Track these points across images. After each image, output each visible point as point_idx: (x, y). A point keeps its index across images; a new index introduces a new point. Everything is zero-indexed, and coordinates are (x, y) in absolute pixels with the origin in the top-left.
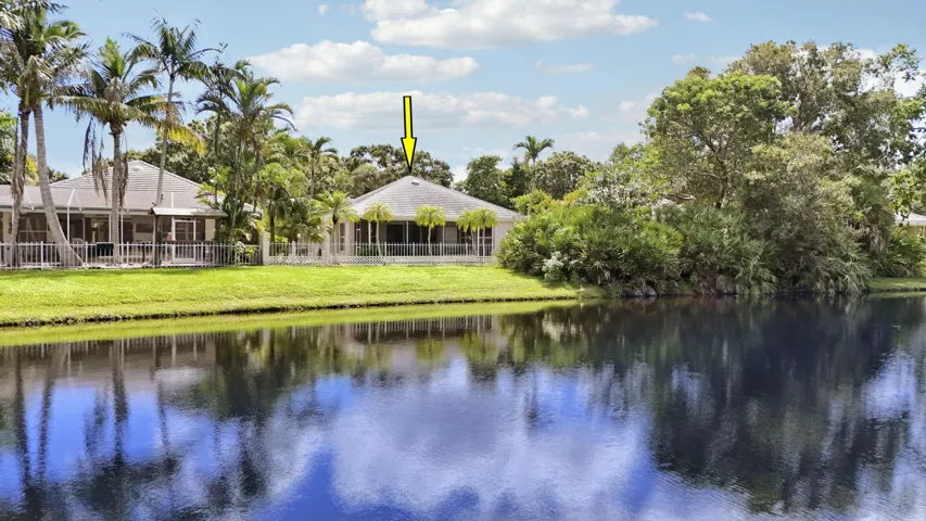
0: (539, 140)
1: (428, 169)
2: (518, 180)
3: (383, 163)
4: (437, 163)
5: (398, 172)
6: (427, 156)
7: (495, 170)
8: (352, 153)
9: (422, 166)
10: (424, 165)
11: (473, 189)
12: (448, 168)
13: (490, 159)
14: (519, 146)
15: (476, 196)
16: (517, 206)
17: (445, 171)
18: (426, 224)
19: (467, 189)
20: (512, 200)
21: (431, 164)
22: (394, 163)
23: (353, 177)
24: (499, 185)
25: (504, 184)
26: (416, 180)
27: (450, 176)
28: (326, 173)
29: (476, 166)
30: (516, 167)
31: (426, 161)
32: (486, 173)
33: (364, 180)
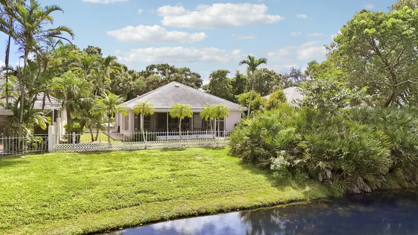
0: (257, 59)
1: (189, 77)
2: (239, 84)
3: (164, 74)
4: (194, 74)
5: (172, 79)
6: (188, 70)
7: (226, 78)
8: (147, 68)
9: (186, 76)
10: (186, 75)
11: (213, 89)
12: (200, 77)
13: (223, 72)
14: (243, 63)
15: (215, 94)
16: (239, 100)
17: (198, 79)
18: (178, 116)
19: (209, 89)
20: (236, 96)
21: (190, 75)
22: (170, 74)
23: (146, 81)
24: (228, 87)
25: (231, 87)
26: (178, 84)
27: (201, 81)
28: (130, 80)
29: (214, 76)
30: (238, 76)
31: (187, 73)
32: (221, 80)
33: (152, 83)
